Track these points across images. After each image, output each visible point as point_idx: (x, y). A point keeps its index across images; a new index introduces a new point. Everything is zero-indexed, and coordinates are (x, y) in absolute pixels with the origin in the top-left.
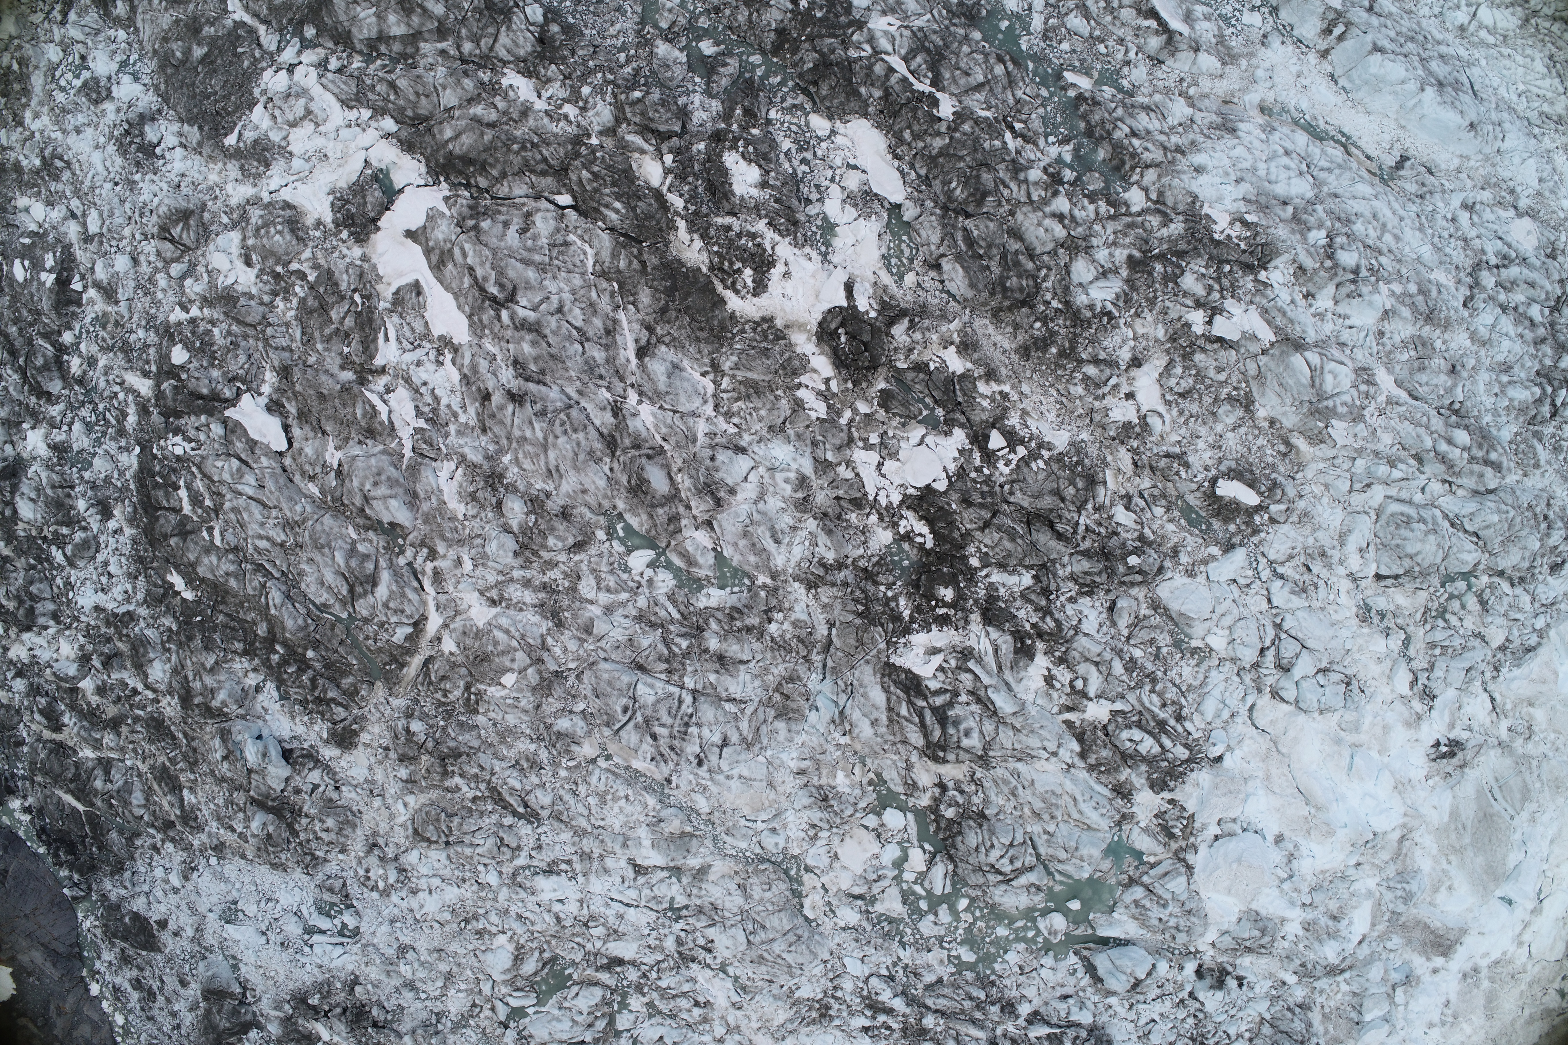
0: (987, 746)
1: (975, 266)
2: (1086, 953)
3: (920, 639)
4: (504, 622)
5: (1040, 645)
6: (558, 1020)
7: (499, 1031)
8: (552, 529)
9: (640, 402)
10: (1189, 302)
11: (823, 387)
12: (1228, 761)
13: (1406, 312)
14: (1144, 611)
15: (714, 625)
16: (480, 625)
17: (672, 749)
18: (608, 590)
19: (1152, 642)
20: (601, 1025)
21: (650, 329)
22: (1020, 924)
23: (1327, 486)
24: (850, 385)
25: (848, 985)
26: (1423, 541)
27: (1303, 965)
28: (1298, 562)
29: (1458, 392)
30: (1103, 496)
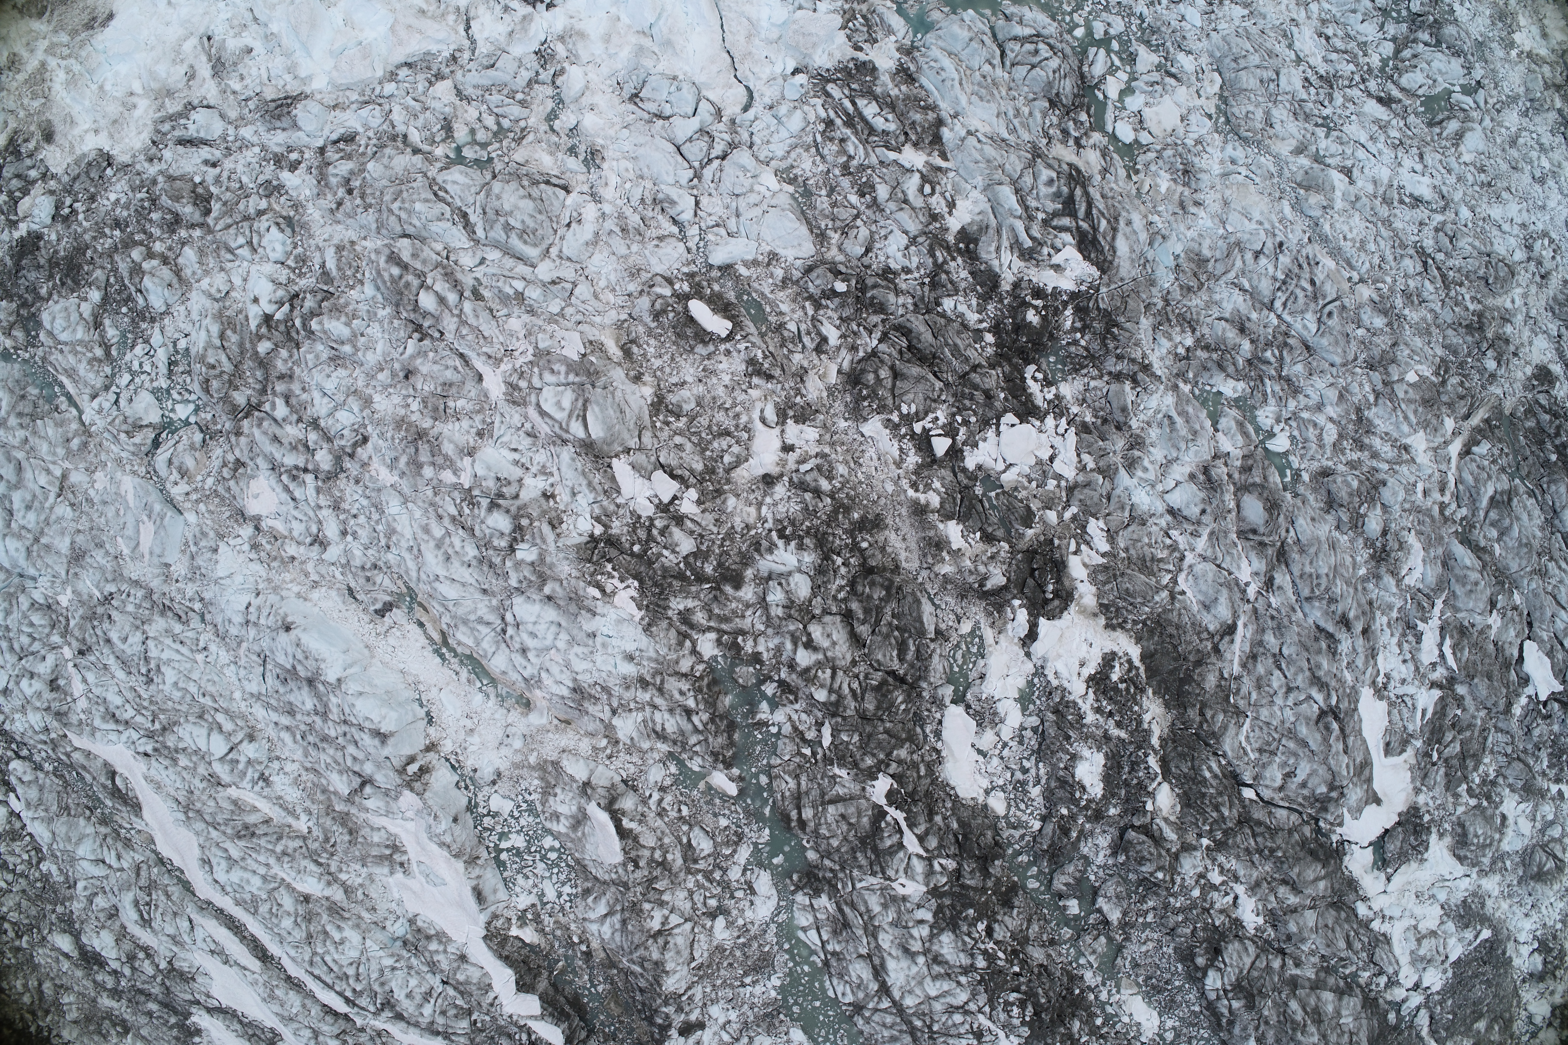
0: (1032, 164)
1: (907, 620)
3: (1067, 284)
4: (1405, 428)
5: (951, 239)
6: (1439, 72)
7: (1484, 82)
8: (1351, 495)
9: (1247, 584)
10: (689, 524)
11: (1083, 547)
12: (791, 66)
13: (448, 448)
14: (835, 237)
15: (1240, 362)
16: (1421, 433)
17: (1300, 266)
18: (1315, 425)
19: (834, 205)
20: (1407, 54)
21: (1216, 650)
23: (596, 296)
24: (1056, 542)
28: (653, 233)
29: (410, 350)
30: (846, 359)
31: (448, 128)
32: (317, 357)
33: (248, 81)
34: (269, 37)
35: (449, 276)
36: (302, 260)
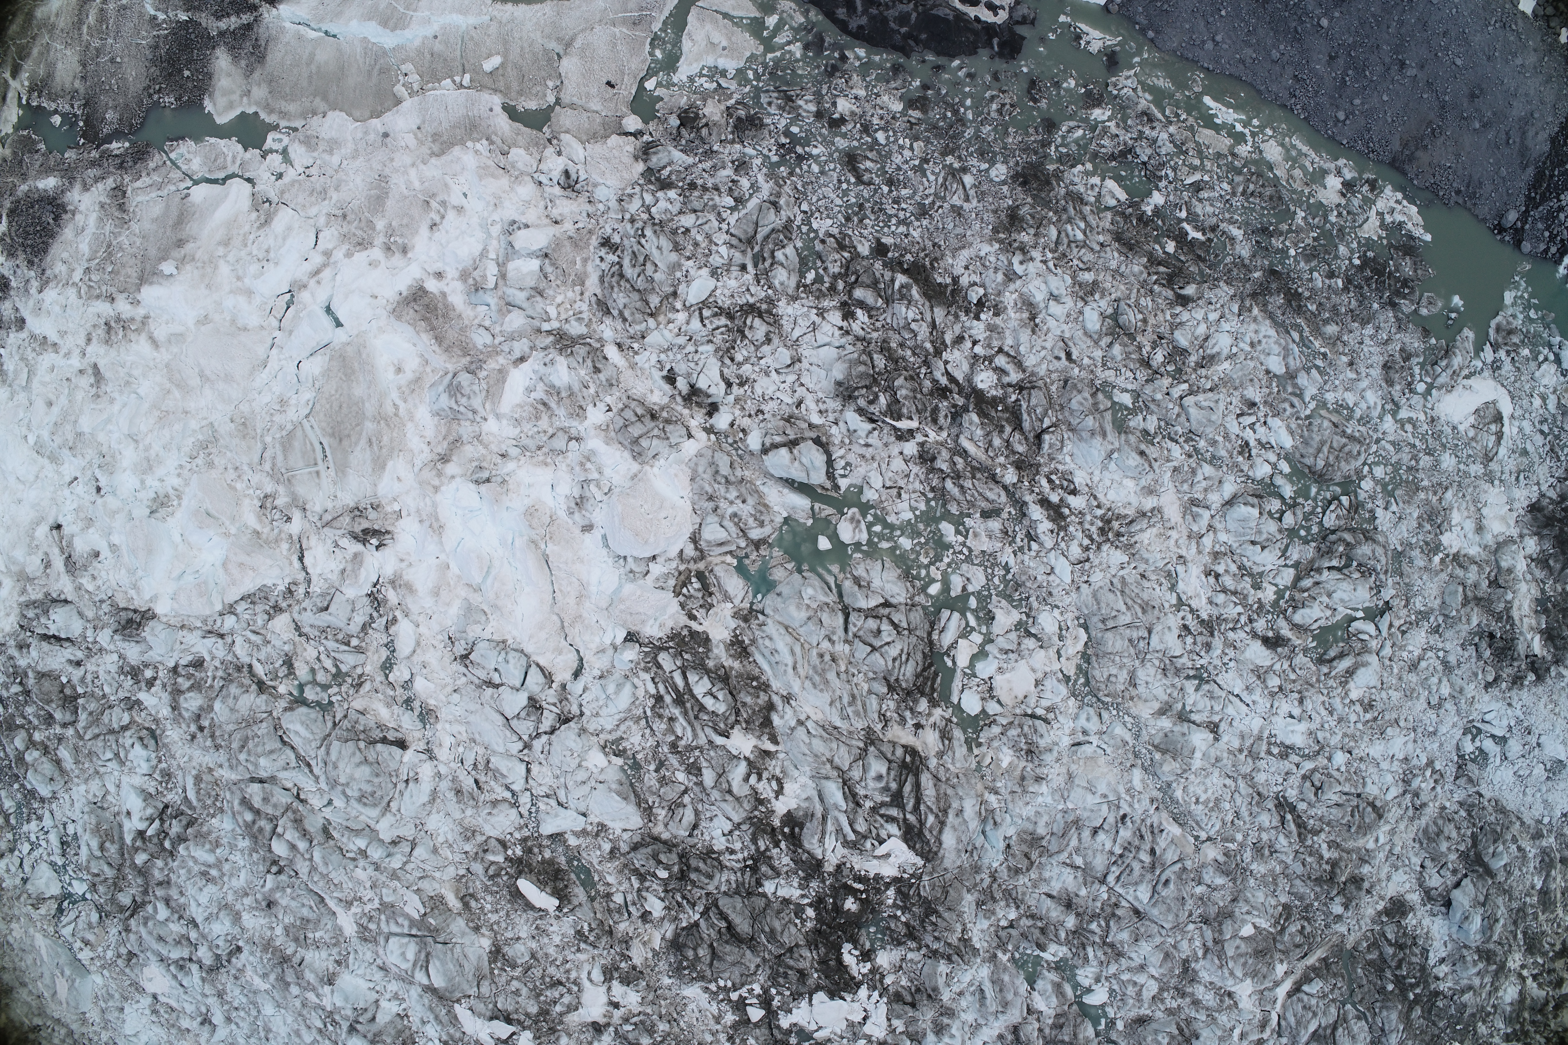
0: (863, 754)
2: (828, 485)
3: (889, 871)
4: (1230, 982)
5: (777, 823)
6: (1342, 600)
7: (1394, 603)
12: (622, 635)
13: (309, 976)
14: (661, 813)
15: (1063, 935)
16: (1249, 981)
17: (1142, 837)
18: (1135, 983)
19: (663, 782)
20: (1307, 583)
22: (885, 545)
23: (435, 851)
25: (1075, 551)
26: (352, 778)
27: (597, 370)
28: (487, 797)
29: (269, 885)
30: (669, 930)
31: (289, 663)
32: (189, 871)
33: (99, 582)
34: (113, 548)
35: (298, 822)
36: (167, 775)
